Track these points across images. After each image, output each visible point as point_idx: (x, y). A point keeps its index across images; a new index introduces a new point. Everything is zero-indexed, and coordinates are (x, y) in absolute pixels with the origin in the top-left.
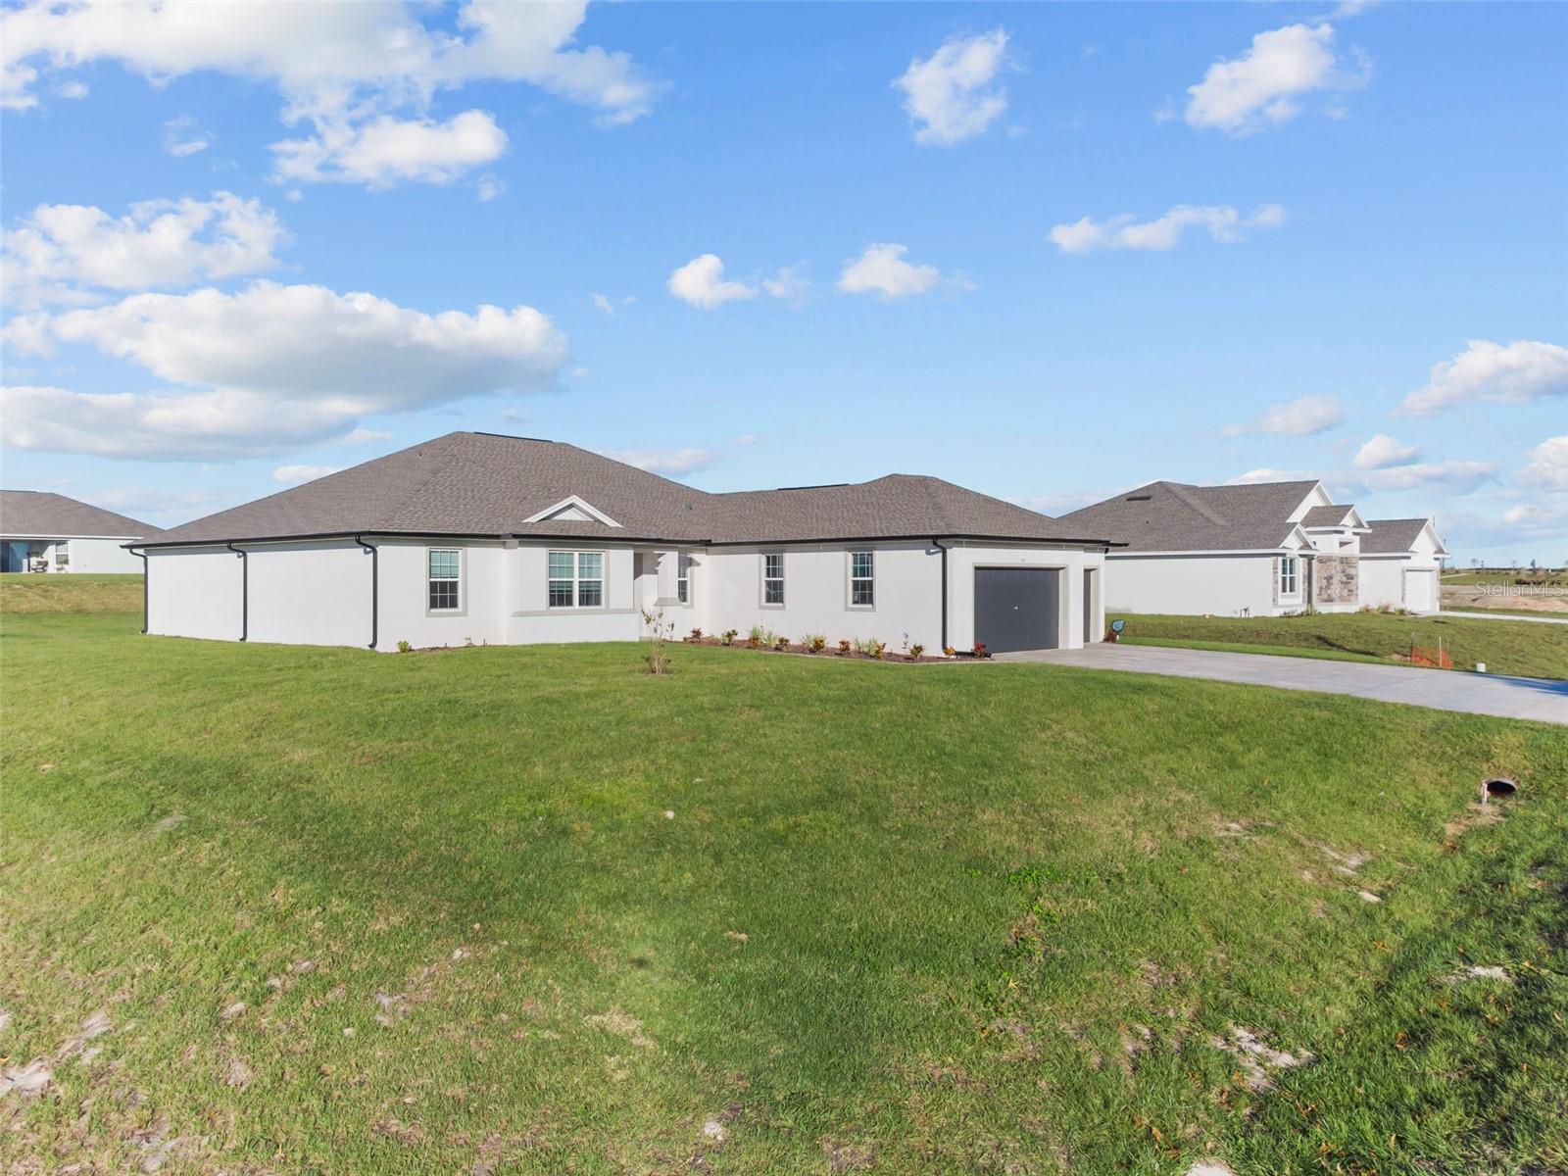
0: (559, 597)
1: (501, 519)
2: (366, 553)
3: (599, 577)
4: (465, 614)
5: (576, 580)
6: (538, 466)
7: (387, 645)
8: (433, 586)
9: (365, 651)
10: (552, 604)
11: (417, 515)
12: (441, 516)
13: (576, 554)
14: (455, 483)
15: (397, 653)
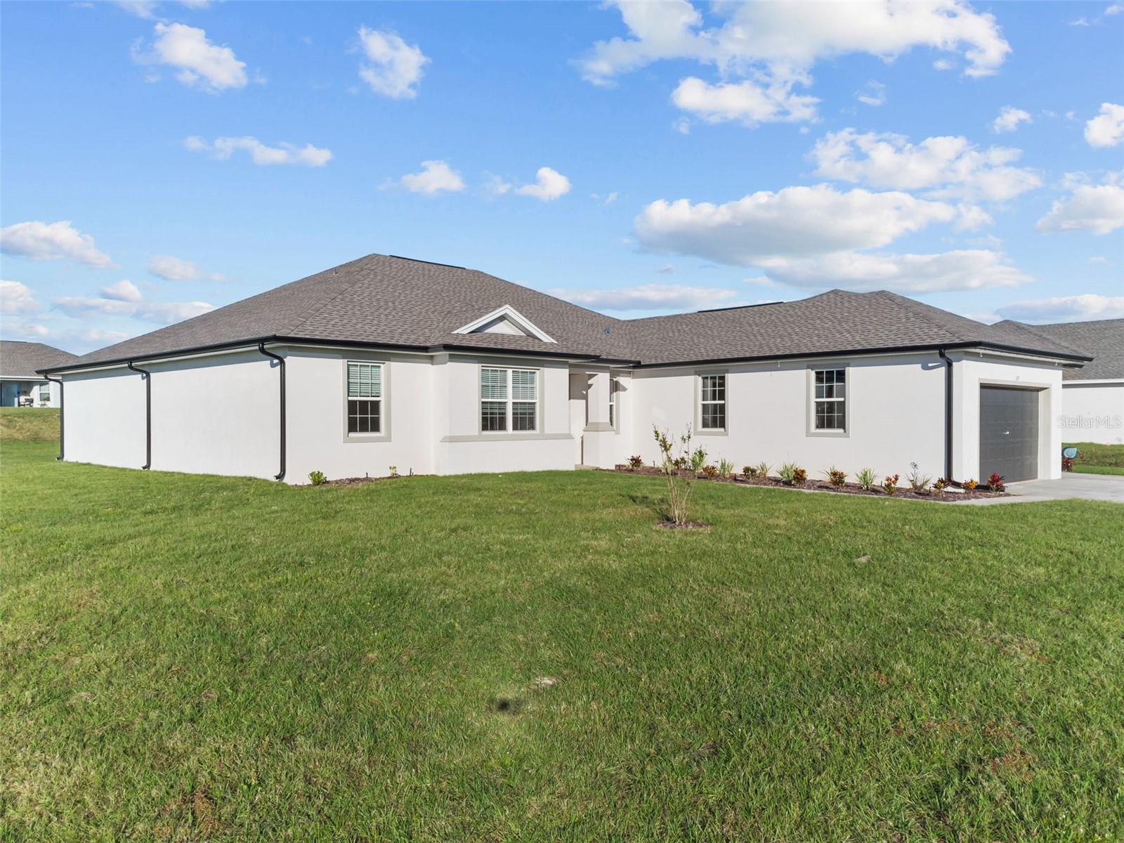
0: (492, 420)
1: (427, 330)
2: (273, 365)
3: (532, 398)
4: (388, 439)
5: (510, 401)
6: (456, 287)
7: (298, 476)
8: (352, 406)
9: (271, 484)
10: (485, 428)
11: (333, 322)
12: (360, 325)
13: (510, 372)
14: (374, 294)
15: (309, 485)
